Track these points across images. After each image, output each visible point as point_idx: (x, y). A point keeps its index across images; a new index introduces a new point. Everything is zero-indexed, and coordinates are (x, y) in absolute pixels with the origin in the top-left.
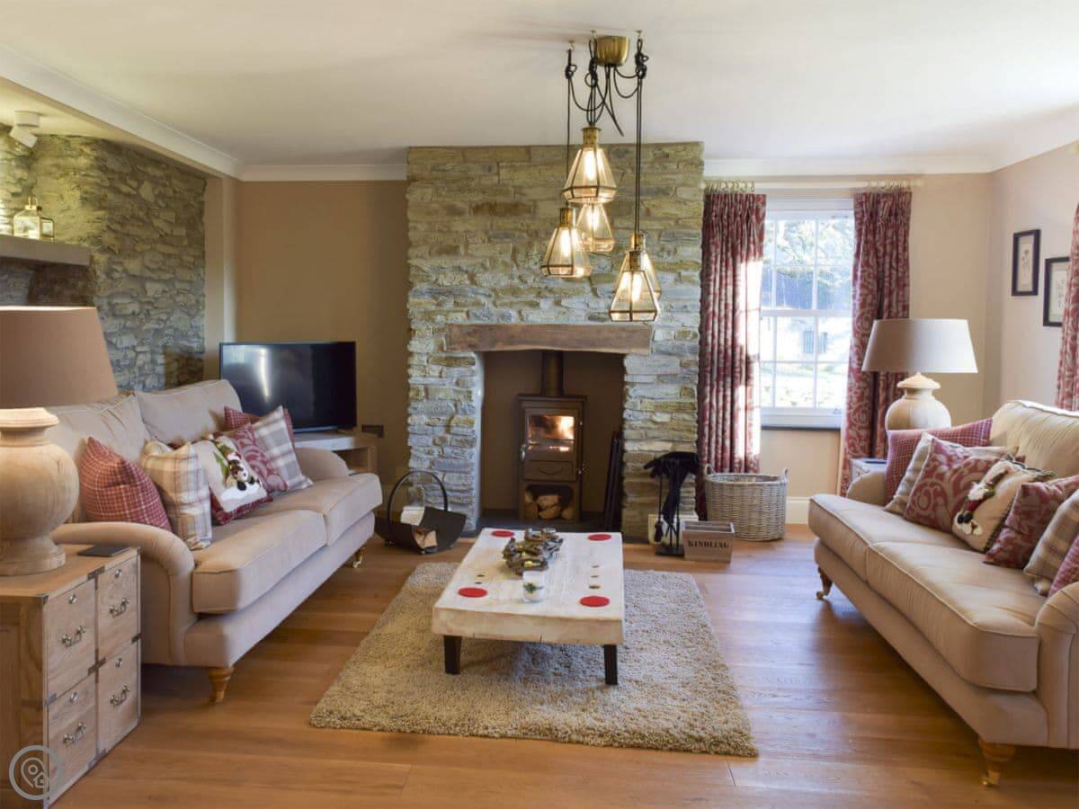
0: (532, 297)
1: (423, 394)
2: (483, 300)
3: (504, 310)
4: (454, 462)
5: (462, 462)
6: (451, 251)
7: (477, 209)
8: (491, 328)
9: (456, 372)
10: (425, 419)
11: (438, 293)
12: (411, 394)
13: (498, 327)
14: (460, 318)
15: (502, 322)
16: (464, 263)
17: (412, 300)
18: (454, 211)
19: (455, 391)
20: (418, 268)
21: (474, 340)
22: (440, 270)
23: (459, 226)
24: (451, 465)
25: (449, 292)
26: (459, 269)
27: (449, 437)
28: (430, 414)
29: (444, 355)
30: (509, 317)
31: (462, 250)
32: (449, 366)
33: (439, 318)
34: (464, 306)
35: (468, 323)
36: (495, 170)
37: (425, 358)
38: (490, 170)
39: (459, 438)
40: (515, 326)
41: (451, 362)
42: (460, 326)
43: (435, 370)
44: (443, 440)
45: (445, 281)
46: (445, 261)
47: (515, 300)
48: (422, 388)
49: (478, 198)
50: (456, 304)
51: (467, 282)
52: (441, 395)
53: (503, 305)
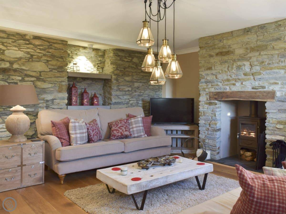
0: (234, 82)
1: (203, 114)
2: (219, 84)
3: (225, 87)
5: (213, 137)
6: (210, 69)
7: (217, 54)
8: (221, 93)
9: (212, 107)
10: (203, 122)
11: (207, 82)
12: (200, 114)
13: (223, 92)
14: (213, 90)
15: (224, 91)
16: (214, 72)
17: (200, 85)
18: (211, 56)
19: (212, 113)
20: (202, 75)
21: (216, 97)
22: (207, 75)
23: (212, 60)
24: (210, 137)
25: (210, 82)
26: (212, 74)
27: (210, 128)
28: (205, 120)
29: (208, 102)
30: (226, 89)
31: (213, 68)
32: (210, 105)
33: (207, 90)
34: (214, 86)
35: (215, 91)
36: (222, 41)
37: (203, 103)
38: (221, 41)
39: (213, 129)
40: (228, 92)
41: (210, 104)
42: (212, 92)
43: (206, 106)
44: (208, 129)
45: (209, 78)
46: (208, 72)
47: (228, 83)
48: (203, 112)
49: (218, 51)
50: (212, 85)
51: (215, 78)
52: (208, 115)
53: (225, 85)
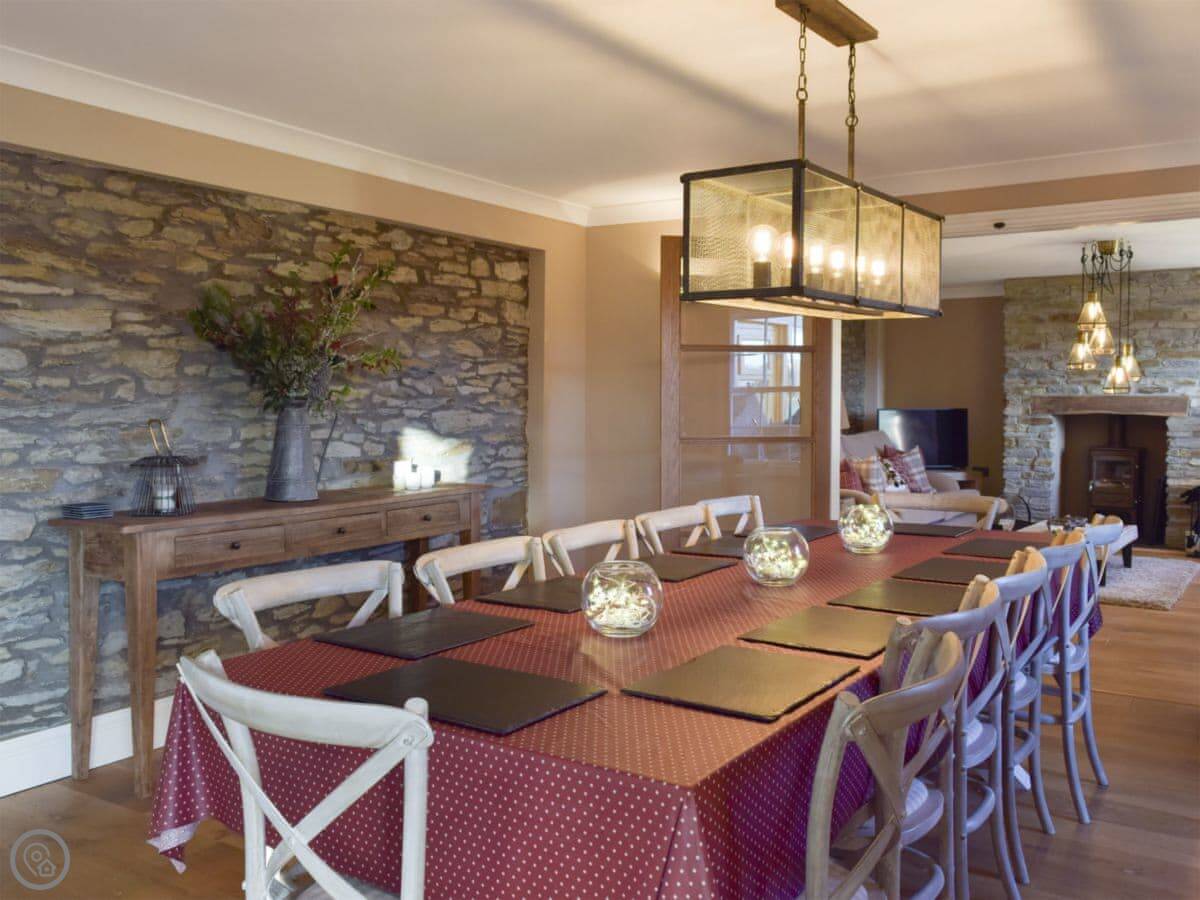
0: (1095, 377)
1: (1014, 443)
2: (1058, 379)
3: (1074, 386)
4: (1037, 490)
5: (1042, 490)
6: (1035, 347)
7: (1054, 318)
8: (1064, 398)
9: (1039, 428)
10: (1016, 460)
11: (1026, 375)
12: (1006, 443)
13: (1070, 398)
14: (1041, 392)
15: (1072, 395)
16: (1044, 355)
17: (1007, 380)
18: (1039, 320)
19: (1039, 442)
20: (1012, 359)
21: (1052, 407)
22: (1028, 360)
23: (1041, 330)
24: (1034, 492)
25: (1034, 375)
26: (1041, 359)
27: (1033, 473)
28: (1019, 457)
29: (1029, 417)
30: (1078, 391)
31: (1043, 346)
32: (1033, 424)
33: (1026, 392)
34: (1044, 383)
35: (1047, 395)
36: (1067, 291)
37: (1016, 419)
38: (1064, 291)
39: (1041, 474)
40: (1082, 397)
41: (1035, 422)
42: (1041, 398)
43: (1024, 427)
44: (1029, 475)
45: (1030, 367)
46: (1030, 354)
47: (1082, 379)
48: (1013, 439)
49: (1056, 311)
50: (1039, 383)
51: (1047, 368)
52: (1028, 444)
53: (1074, 383)
